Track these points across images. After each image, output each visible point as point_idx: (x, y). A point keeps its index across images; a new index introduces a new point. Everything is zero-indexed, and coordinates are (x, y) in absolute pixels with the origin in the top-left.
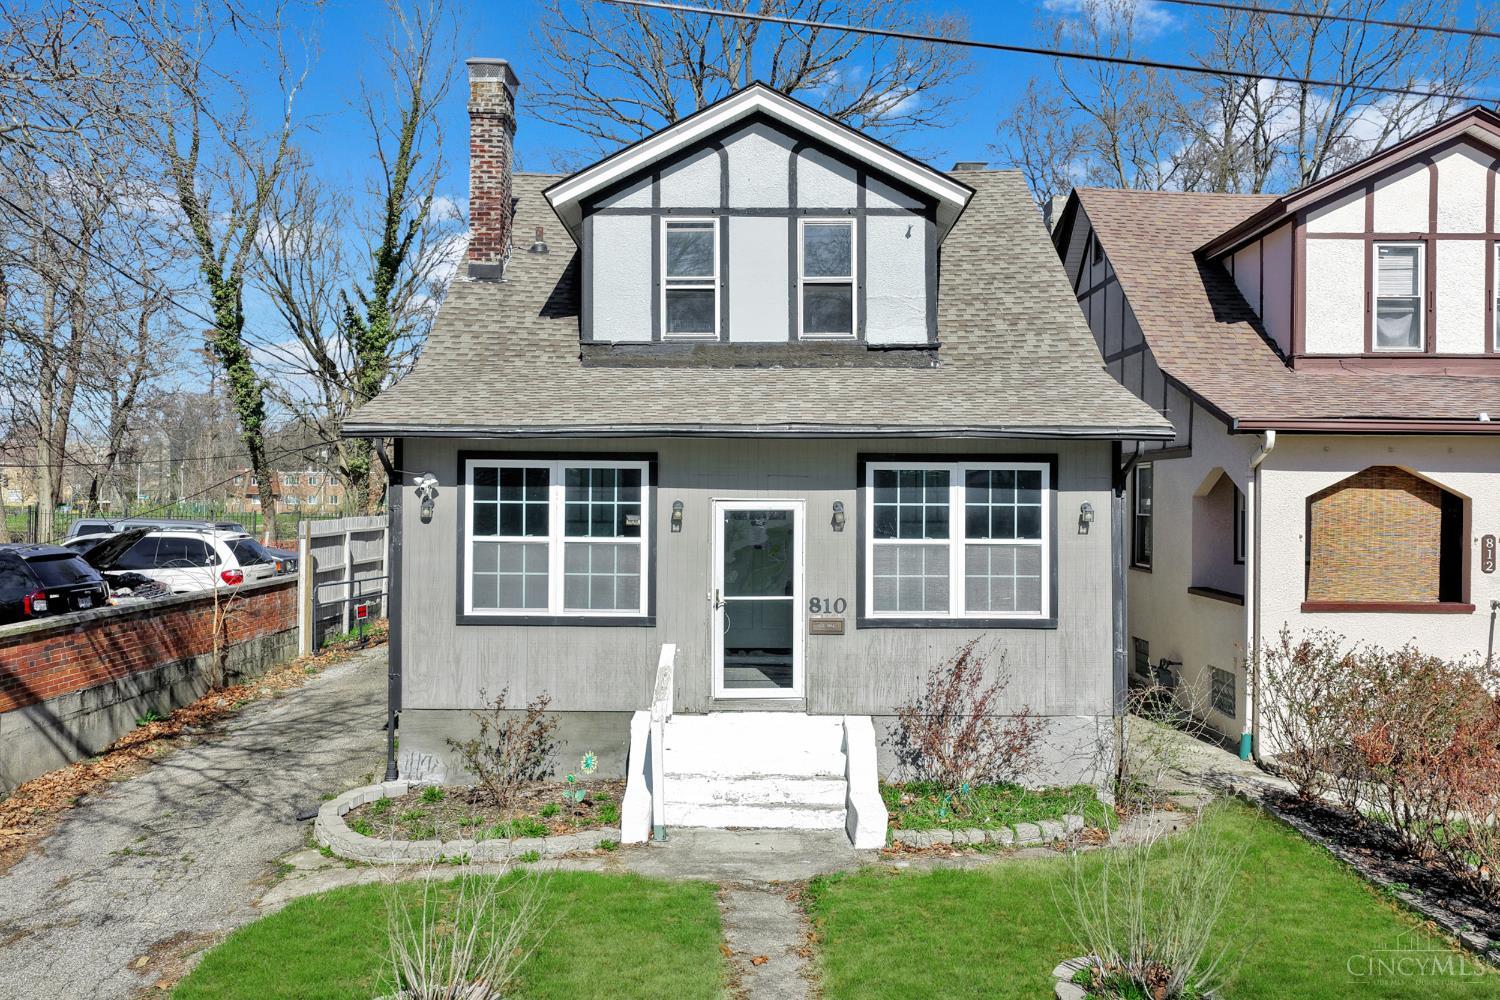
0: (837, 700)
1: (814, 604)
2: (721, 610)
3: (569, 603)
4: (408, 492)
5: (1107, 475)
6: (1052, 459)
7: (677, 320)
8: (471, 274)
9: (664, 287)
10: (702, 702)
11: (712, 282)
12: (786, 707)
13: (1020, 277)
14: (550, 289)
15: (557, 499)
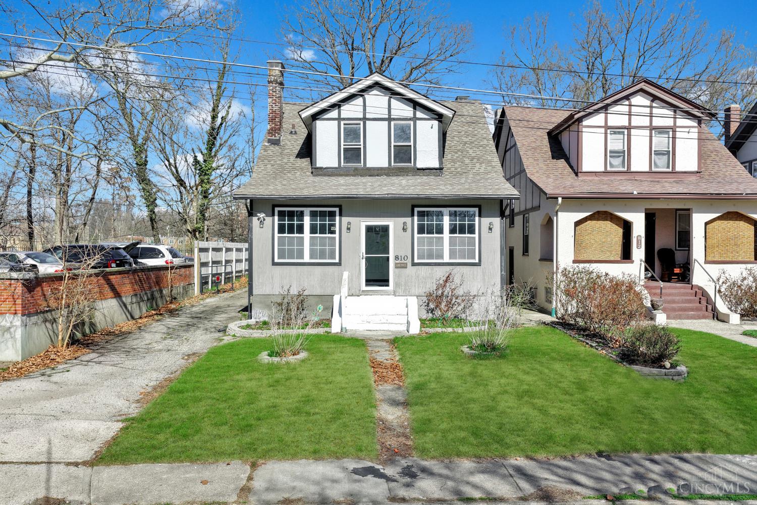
0: (405, 291)
1: (397, 258)
2: (364, 260)
3: (311, 258)
4: (255, 219)
5: (498, 213)
6: (479, 207)
7: (347, 159)
8: (268, 143)
9: (342, 147)
10: (358, 292)
11: (360, 145)
12: (387, 293)
13: (476, 143)
14: (299, 148)
15: (307, 221)
